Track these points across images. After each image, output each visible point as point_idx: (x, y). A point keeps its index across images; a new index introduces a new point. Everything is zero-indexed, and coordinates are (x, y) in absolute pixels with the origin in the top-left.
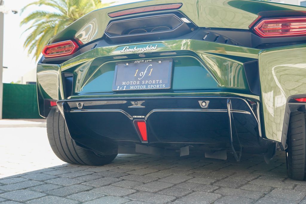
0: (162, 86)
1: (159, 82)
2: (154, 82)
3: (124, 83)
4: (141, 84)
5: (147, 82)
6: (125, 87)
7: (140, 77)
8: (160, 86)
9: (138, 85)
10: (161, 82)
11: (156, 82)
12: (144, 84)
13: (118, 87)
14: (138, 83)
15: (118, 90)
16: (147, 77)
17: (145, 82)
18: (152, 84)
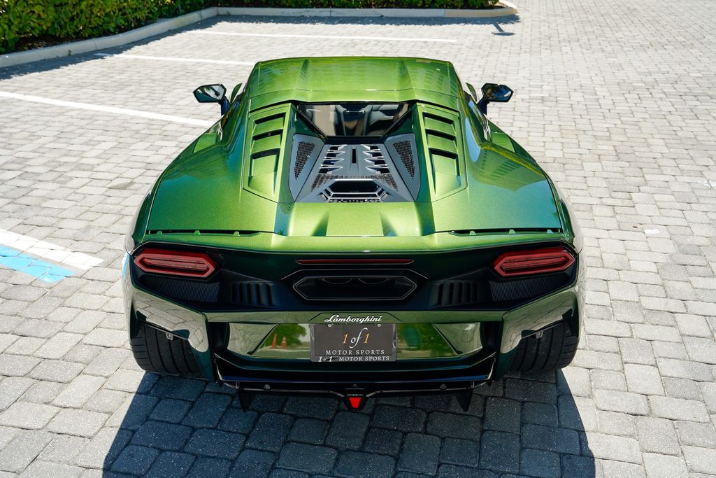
0: (385, 359)
1: (380, 352)
2: (373, 352)
3: (328, 352)
4: (354, 355)
5: (362, 351)
6: (331, 358)
7: (352, 345)
8: (382, 359)
9: (350, 355)
10: (383, 352)
11: (376, 352)
12: (359, 355)
13: (321, 358)
14: (350, 353)
15: (320, 361)
16: (361, 345)
17: (360, 353)
18: (370, 355)
